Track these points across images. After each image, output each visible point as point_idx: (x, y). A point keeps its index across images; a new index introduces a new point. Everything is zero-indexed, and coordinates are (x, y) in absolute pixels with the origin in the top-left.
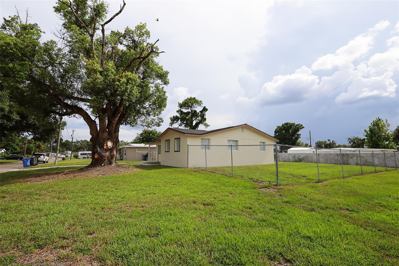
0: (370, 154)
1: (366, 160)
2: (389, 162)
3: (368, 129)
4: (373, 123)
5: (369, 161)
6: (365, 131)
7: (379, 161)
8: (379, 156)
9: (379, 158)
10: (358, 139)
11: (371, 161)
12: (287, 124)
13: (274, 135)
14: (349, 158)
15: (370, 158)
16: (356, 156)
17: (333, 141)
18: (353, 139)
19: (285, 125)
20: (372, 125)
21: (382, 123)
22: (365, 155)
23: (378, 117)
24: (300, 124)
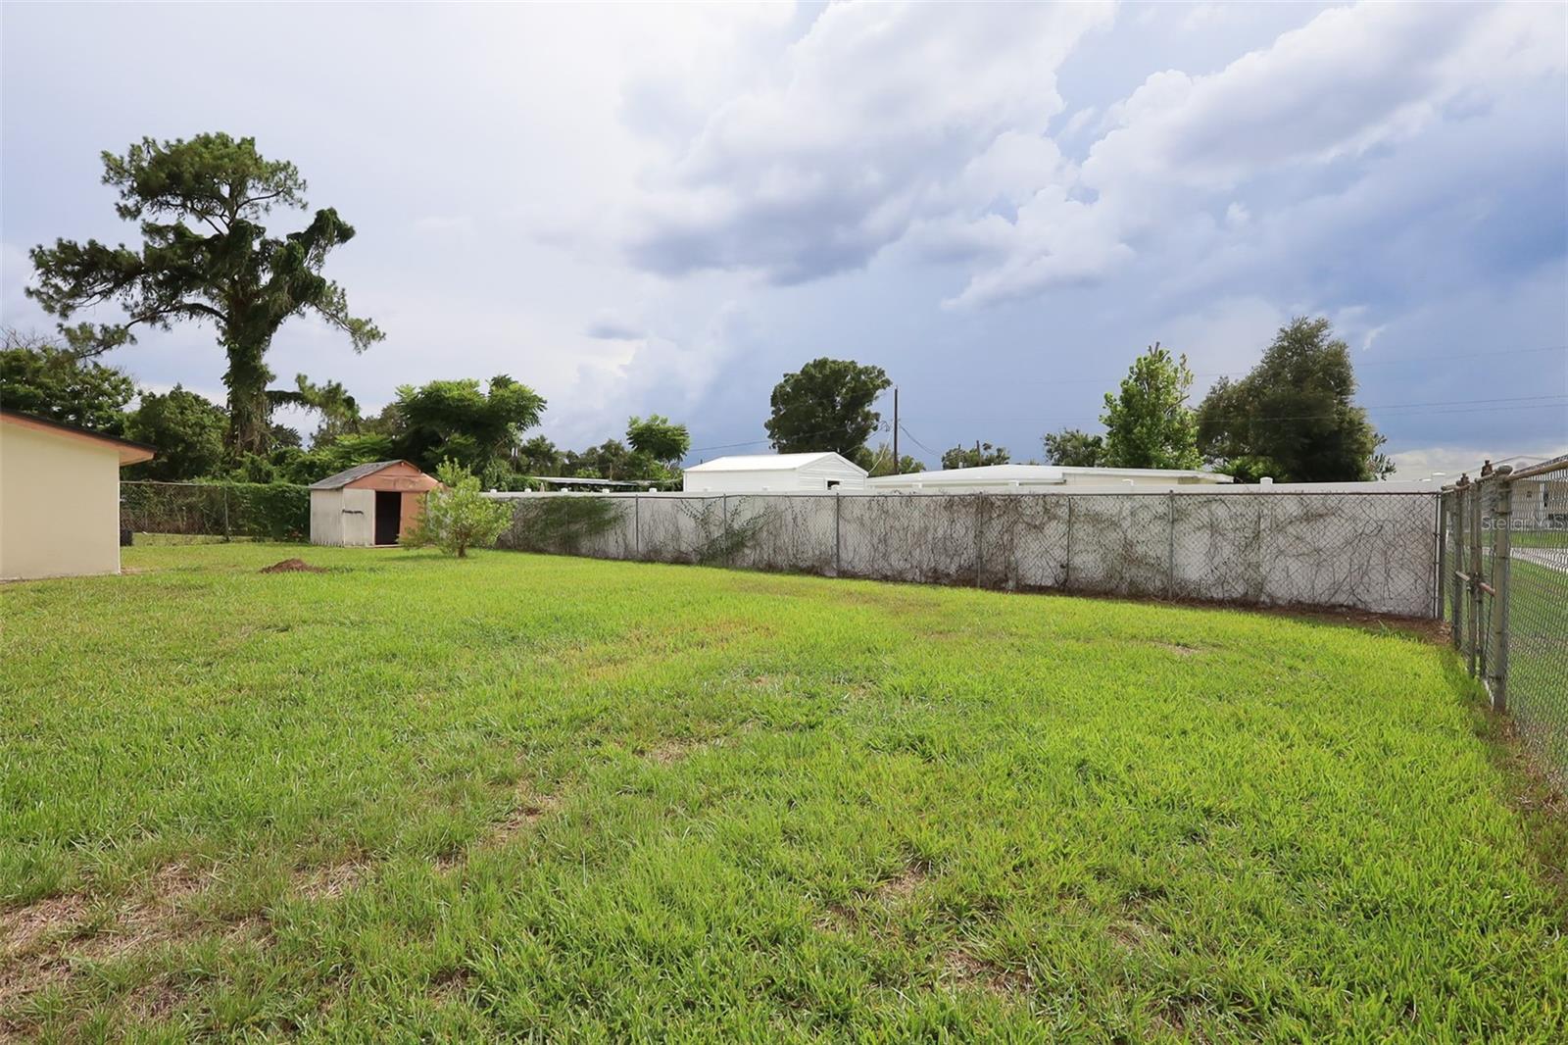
0: (1156, 500)
1: (1128, 545)
2: (1280, 563)
3: (1117, 394)
4: (1136, 370)
5: (1146, 556)
6: (1108, 400)
7: (1213, 550)
8: (1220, 511)
9: (1214, 528)
10: (1077, 439)
11: (1160, 551)
12: (821, 364)
13: (773, 412)
14: (1021, 526)
15: (1156, 528)
16: (1063, 512)
17: (999, 450)
18: (1062, 437)
19: (812, 369)
20: (1134, 377)
21: (1170, 371)
22: (1128, 505)
23: (1158, 344)
24: (874, 368)
